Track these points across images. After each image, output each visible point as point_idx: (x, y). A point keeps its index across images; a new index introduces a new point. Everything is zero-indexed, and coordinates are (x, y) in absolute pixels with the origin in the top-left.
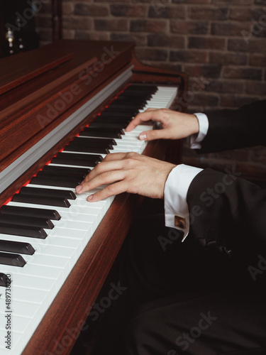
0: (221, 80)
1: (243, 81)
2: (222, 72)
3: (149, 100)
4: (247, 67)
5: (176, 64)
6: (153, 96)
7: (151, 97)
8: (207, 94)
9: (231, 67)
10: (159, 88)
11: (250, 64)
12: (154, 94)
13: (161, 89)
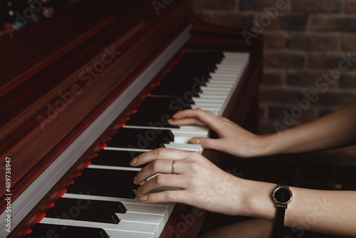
0: (308, 33)
1: (337, 35)
2: (309, 24)
3: (213, 72)
4: (342, 16)
5: (247, 13)
6: (218, 66)
7: (216, 68)
8: (290, 52)
9: (321, 16)
10: (226, 54)
11: (347, 12)
12: (219, 63)
13: (228, 56)
